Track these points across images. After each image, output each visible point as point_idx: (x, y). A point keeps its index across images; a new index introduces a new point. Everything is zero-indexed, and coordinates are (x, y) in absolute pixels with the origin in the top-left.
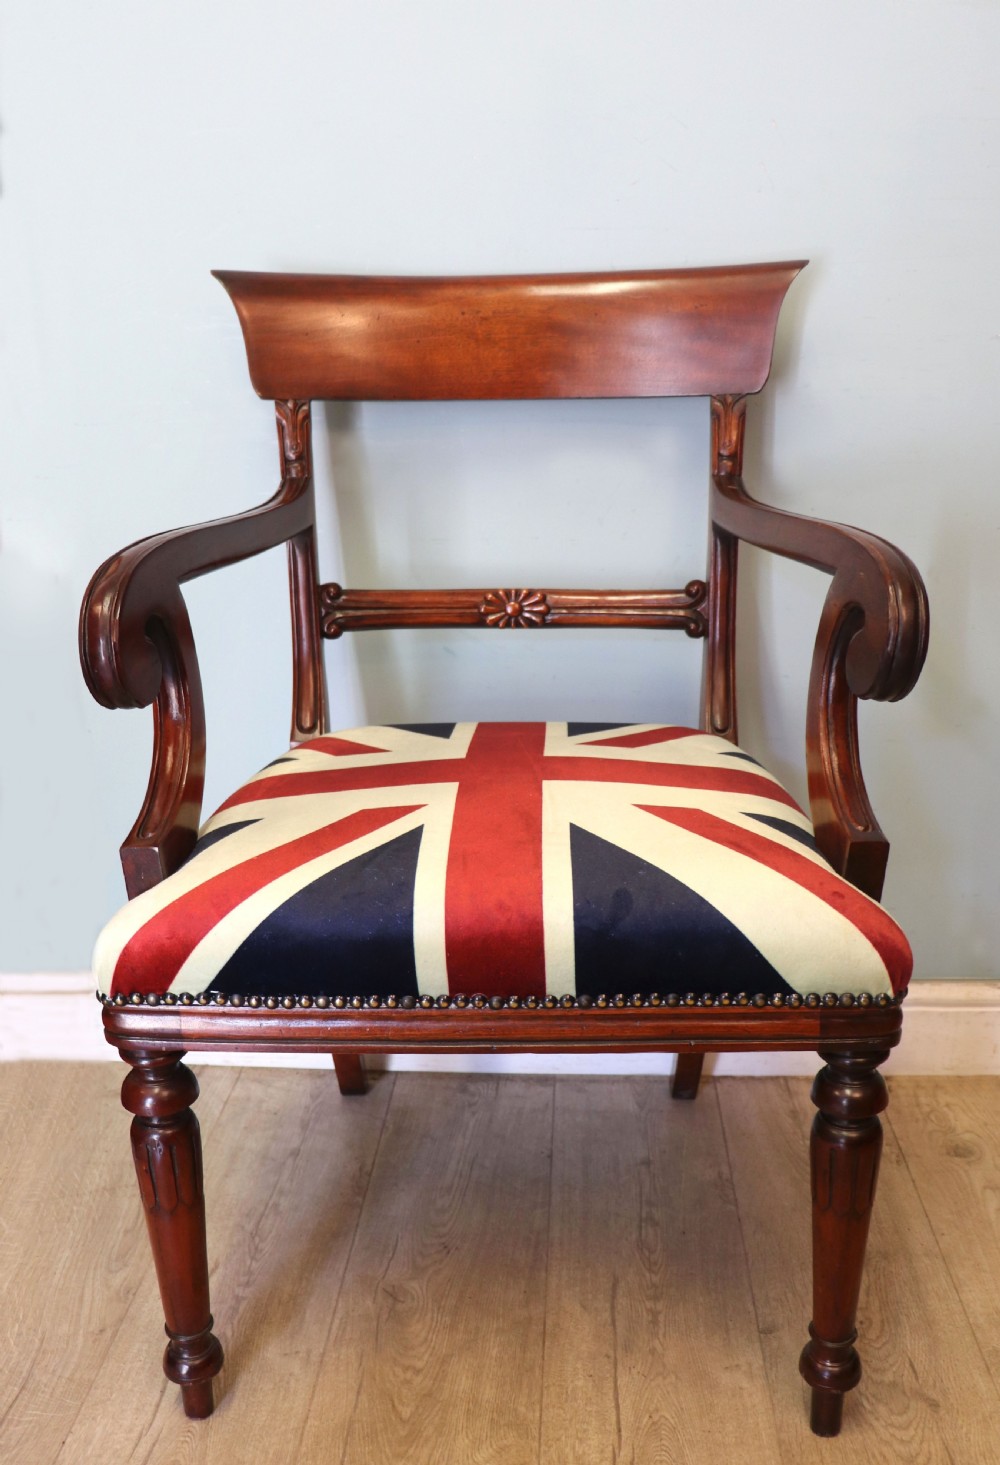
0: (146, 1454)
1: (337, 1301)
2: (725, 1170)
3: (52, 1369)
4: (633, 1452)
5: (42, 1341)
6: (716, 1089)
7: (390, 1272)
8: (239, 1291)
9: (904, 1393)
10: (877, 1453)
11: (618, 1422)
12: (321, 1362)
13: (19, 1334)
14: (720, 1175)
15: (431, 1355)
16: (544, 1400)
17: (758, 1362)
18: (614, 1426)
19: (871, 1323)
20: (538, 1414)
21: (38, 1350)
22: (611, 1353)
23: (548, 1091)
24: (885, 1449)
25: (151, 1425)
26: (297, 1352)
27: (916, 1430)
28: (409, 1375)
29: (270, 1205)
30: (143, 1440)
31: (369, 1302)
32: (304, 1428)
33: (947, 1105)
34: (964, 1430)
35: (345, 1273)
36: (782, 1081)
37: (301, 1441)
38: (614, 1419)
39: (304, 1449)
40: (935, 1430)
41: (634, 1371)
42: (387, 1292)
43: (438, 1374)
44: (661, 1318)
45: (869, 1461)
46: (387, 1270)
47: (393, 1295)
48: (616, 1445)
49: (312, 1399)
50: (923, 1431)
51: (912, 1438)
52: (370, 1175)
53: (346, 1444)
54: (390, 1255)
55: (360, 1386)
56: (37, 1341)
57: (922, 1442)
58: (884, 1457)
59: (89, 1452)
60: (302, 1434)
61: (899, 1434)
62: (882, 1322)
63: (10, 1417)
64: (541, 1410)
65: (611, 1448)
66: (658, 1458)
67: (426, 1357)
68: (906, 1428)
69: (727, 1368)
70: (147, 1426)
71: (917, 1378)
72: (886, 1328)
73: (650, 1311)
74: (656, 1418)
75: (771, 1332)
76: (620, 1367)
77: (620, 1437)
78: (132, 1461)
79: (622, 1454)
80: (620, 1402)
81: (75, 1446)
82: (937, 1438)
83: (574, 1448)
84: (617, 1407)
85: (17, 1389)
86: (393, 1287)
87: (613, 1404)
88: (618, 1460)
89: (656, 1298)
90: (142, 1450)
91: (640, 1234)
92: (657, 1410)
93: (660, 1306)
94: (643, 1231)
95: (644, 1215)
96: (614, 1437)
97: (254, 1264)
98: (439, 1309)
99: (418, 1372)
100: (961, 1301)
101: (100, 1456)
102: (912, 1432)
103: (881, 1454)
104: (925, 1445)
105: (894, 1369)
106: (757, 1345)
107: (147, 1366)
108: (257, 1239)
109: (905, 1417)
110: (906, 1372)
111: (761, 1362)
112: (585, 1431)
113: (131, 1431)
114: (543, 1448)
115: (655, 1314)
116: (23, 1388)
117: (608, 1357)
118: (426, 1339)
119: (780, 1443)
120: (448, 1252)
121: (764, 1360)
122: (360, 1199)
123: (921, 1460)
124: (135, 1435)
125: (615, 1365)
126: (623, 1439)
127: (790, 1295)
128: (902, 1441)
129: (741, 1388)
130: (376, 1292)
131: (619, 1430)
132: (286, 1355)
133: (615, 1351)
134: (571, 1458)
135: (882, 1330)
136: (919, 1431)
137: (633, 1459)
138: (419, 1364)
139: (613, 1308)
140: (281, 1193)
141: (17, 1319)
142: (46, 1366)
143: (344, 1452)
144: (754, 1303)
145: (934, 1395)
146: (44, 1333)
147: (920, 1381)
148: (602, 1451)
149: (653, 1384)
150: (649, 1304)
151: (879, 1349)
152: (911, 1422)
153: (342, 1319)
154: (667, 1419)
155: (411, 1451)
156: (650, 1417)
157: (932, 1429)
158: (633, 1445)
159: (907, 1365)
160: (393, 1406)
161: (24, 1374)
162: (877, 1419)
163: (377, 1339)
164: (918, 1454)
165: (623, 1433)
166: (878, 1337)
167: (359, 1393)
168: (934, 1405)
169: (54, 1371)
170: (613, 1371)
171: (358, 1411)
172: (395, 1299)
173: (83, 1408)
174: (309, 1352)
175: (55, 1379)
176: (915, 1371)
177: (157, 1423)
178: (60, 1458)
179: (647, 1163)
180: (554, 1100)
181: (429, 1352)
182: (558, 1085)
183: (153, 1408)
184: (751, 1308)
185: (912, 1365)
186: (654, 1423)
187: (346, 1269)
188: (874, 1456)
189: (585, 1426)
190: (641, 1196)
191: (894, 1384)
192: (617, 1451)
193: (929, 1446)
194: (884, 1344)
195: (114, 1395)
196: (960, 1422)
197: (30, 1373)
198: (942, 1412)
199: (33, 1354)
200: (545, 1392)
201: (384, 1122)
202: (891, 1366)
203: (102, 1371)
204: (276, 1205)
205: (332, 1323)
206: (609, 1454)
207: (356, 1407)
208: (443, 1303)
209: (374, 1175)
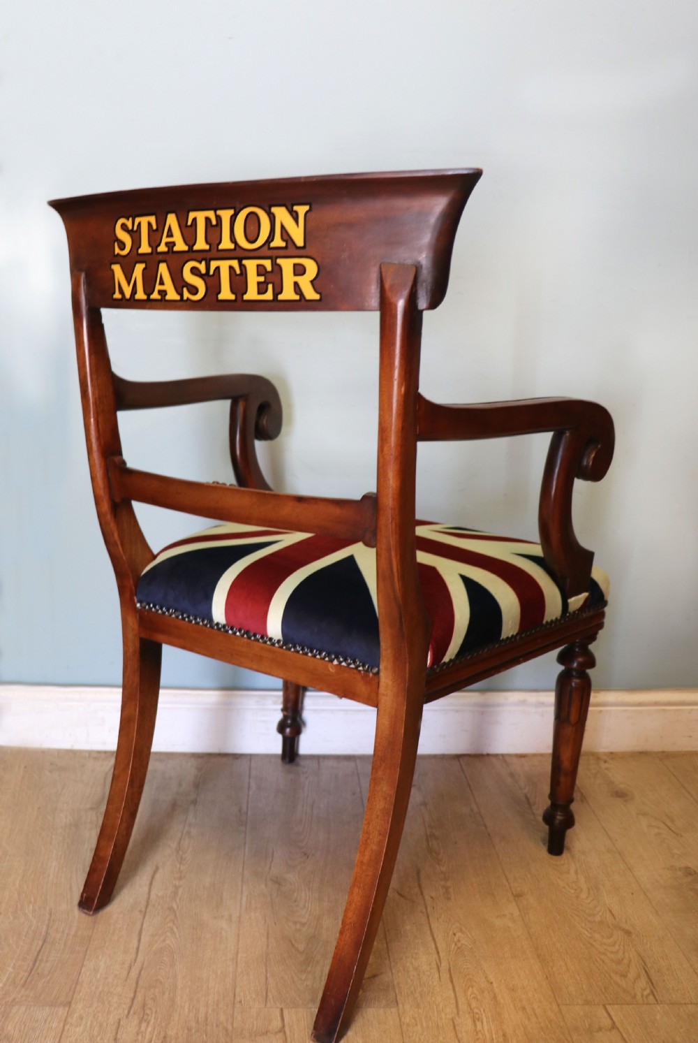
0: (136, 976)
1: (242, 886)
2: (474, 807)
3: (61, 930)
4: (449, 964)
5: (50, 914)
6: (459, 762)
7: (272, 869)
8: (177, 883)
9: (608, 927)
10: (599, 960)
11: (436, 948)
12: (240, 921)
13: (34, 911)
14: (472, 810)
15: (310, 915)
16: (388, 937)
17: (516, 913)
18: (434, 951)
19: (582, 890)
20: (385, 946)
21: (49, 920)
22: (424, 910)
23: (352, 765)
24: (603, 957)
25: (135, 960)
26: (223, 916)
27: (619, 946)
28: (298, 926)
29: (185, 832)
30: (133, 969)
31: (263, 886)
32: (237, 958)
33: (607, 769)
34: (648, 945)
35: (243, 871)
36: (501, 757)
37: (237, 965)
38: (433, 946)
39: (239, 970)
40: (631, 946)
41: (440, 920)
42: (273, 881)
43: (316, 925)
44: (451, 890)
45: (594, 963)
46: (270, 868)
47: (278, 882)
48: (438, 961)
49: (238, 941)
50: (624, 946)
51: (619, 950)
52: (247, 813)
53: (266, 966)
54: (271, 859)
55: (268, 934)
56: (47, 915)
57: (624, 953)
58: (603, 961)
59: (99, 976)
60: (237, 962)
61: (610, 949)
62: (589, 889)
63: (40, 957)
64: (387, 943)
65: (435, 962)
66: (465, 966)
67: (307, 916)
68: (614, 945)
69: (497, 917)
70: (133, 960)
71: (615, 918)
72: (591, 892)
73: (443, 887)
74: (459, 945)
75: (521, 896)
76: (431, 919)
77: (439, 956)
78: (128, 980)
79: (442, 965)
80: (435, 937)
81: (88, 973)
82: (633, 950)
83: (412, 963)
84: (434, 940)
85: (40, 943)
86: (277, 878)
87: (431, 939)
88: (440, 969)
89: (446, 879)
90: (134, 974)
91: (428, 845)
92: (459, 941)
93: (449, 884)
94: (430, 844)
95: (428, 833)
96: (435, 956)
97: (182, 866)
98: (309, 889)
99: (303, 925)
100: (634, 876)
101: (106, 978)
102: (617, 947)
103: (601, 959)
104: (626, 954)
105: (600, 914)
106: (514, 903)
107: (125, 927)
108: (181, 853)
109: (612, 939)
110: (608, 915)
111: (518, 913)
112: (417, 954)
113: (123, 963)
114: (392, 964)
115: (447, 889)
116: (44, 941)
117: (423, 913)
118: (304, 907)
119: (539, 956)
120: (308, 857)
121: (520, 911)
122: (243, 828)
123: (626, 961)
124: (126, 965)
125: (428, 917)
126: (441, 957)
127: (529, 876)
128: (612, 952)
129: (508, 927)
130: (266, 880)
131: (438, 953)
132: (215, 918)
133: (426, 908)
134: (411, 968)
135: (589, 893)
136: (622, 947)
137: (450, 968)
138: (304, 920)
139: (420, 886)
140: (190, 825)
141: (30, 902)
142: (57, 928)
143: (266, 972)
144: (507, 881)
145: (627, 927)
146: (51, 910)
147: (617, 920)
148: (430, 964)
149: (454, 927)
150: (442, 883)
151: (589, 904)
152: (615, 943)
153: (247, 896)
154: (467, 946)
155: (309, 969)
156: (456, 945)
157: (629, 946)
158: (448, 960)
159: (608, 912)
160: (293, 945)
161: (43, 933)
162: (595, 941)
163: (273, 907)
164: (623, 959)
165: (440, 953)
166: (587, 897)
167: (268, 938)
168: (628, 933)
169: (63, 932)
170: (427, 920)
171: (270, 948)
172: (279, 884)
173: (88, 952)
174: (230, 916)
175: (65, 936)
176: (613, 915)
177: (140, 958)
178: (80, 980)
179: (425, 804)
180: (357, 769)
181: (308, 913)
182: (358, 761)
183: (135, 950)
184: (507, 884)
185: (610, 911)
186: (458, 948)
187: (243, 867)
188: (596, 961)
189: (416, 951)
190: (424, 822)
191: (601, 922)
192: (439, 964)
193: (629, 955)
194: (592, 901)
195: (107, 944)
196: (645, 941)
197: (47, 933)
198: (634, 936)
199: (46, 922)
200: (387, 933)
201: (249, 783)
202: (598, 912)
203: (95, 931)
204: (189, 833)
205: (241, 899)
206: (434, 965)
207: (268, 946)
208: (311, 885)
209: (249, 813)
